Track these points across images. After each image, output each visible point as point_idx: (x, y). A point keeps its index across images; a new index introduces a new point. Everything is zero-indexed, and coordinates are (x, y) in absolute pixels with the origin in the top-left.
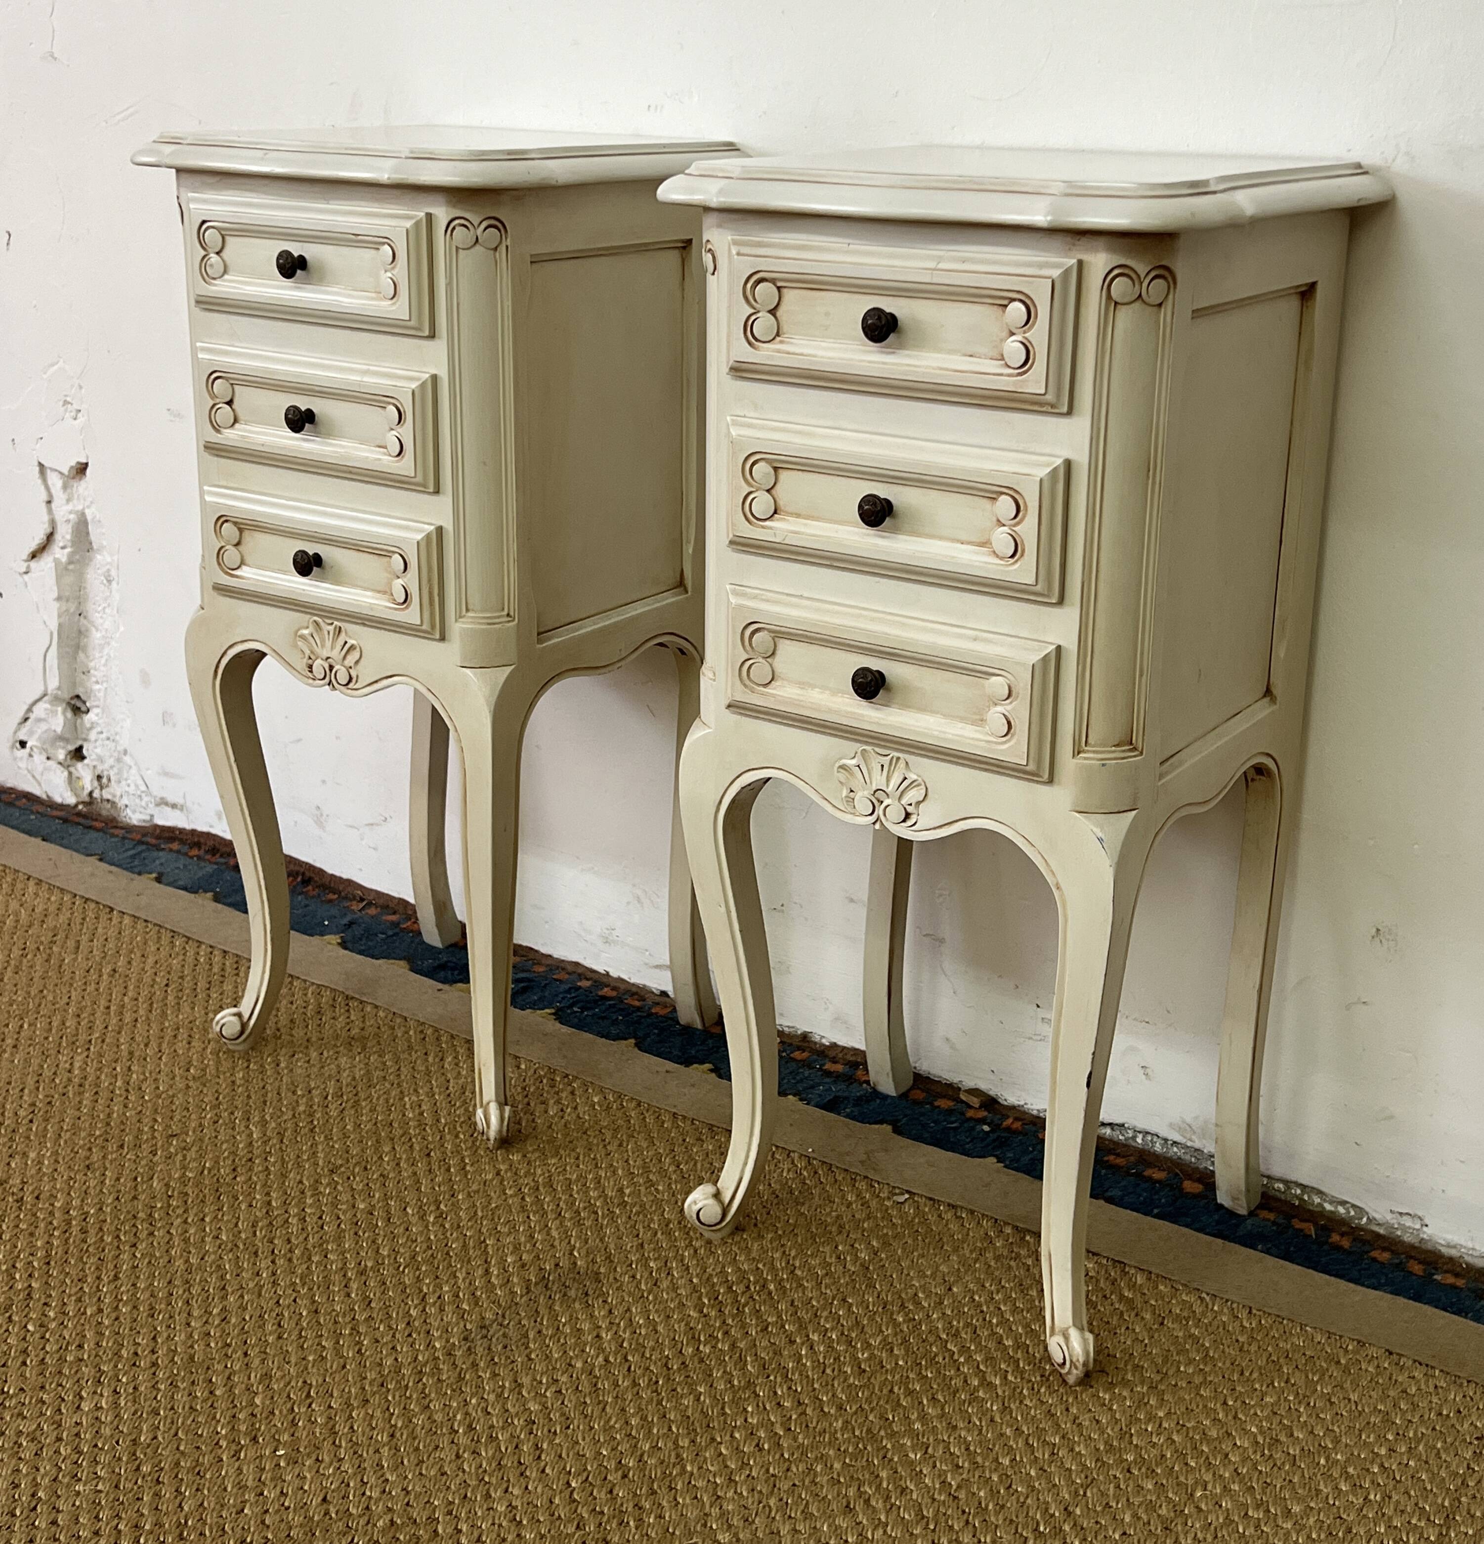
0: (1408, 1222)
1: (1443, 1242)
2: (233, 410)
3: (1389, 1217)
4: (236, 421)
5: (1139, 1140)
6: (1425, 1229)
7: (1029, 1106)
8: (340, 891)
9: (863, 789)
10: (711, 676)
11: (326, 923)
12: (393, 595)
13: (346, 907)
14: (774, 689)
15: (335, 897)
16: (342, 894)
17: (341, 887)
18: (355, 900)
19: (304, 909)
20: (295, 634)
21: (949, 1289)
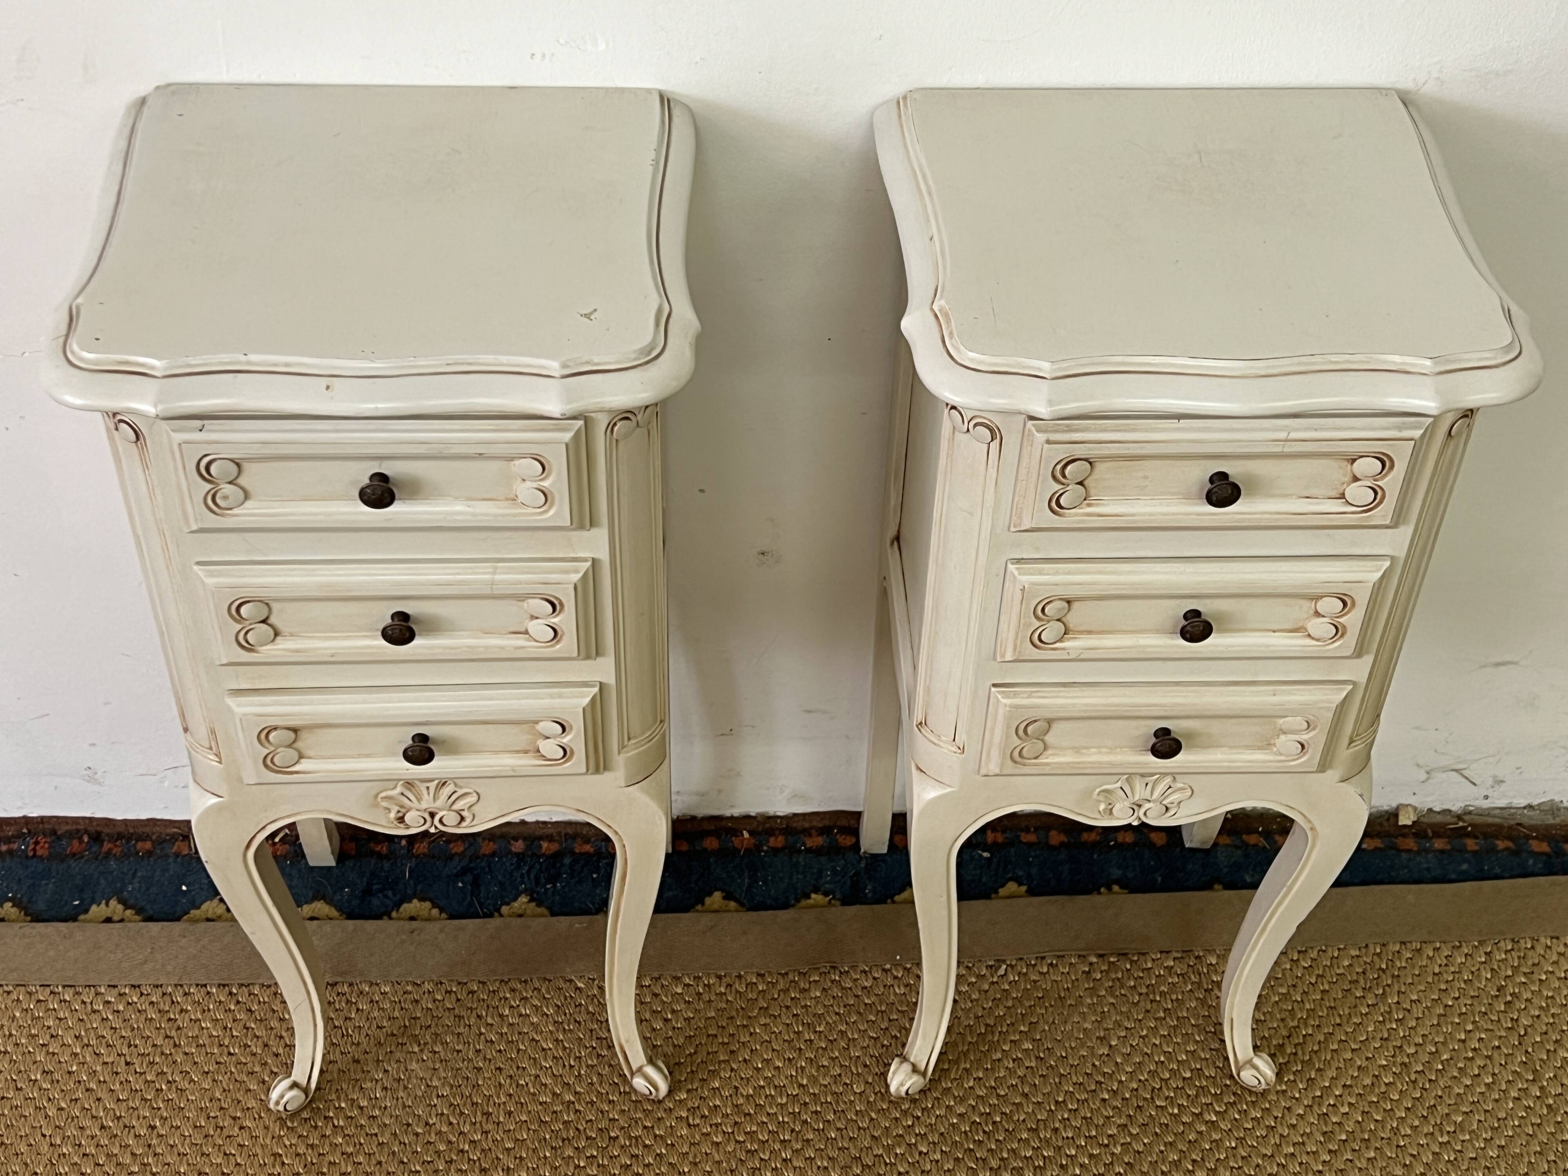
2: (271, 626)
4: (276, 636)
8: (148, 836)
9: (1124, 800)
10: (955, 749)
11: (184, 888)
12: (538, 751)
13: (177, 855)
14: (1047, 758)
15: (148, 845)
16: (154, 838)
17: (147, 830)
18: (177, 840)
19: (136, 880)
20: (376, 796)
21: (1110, 1046)
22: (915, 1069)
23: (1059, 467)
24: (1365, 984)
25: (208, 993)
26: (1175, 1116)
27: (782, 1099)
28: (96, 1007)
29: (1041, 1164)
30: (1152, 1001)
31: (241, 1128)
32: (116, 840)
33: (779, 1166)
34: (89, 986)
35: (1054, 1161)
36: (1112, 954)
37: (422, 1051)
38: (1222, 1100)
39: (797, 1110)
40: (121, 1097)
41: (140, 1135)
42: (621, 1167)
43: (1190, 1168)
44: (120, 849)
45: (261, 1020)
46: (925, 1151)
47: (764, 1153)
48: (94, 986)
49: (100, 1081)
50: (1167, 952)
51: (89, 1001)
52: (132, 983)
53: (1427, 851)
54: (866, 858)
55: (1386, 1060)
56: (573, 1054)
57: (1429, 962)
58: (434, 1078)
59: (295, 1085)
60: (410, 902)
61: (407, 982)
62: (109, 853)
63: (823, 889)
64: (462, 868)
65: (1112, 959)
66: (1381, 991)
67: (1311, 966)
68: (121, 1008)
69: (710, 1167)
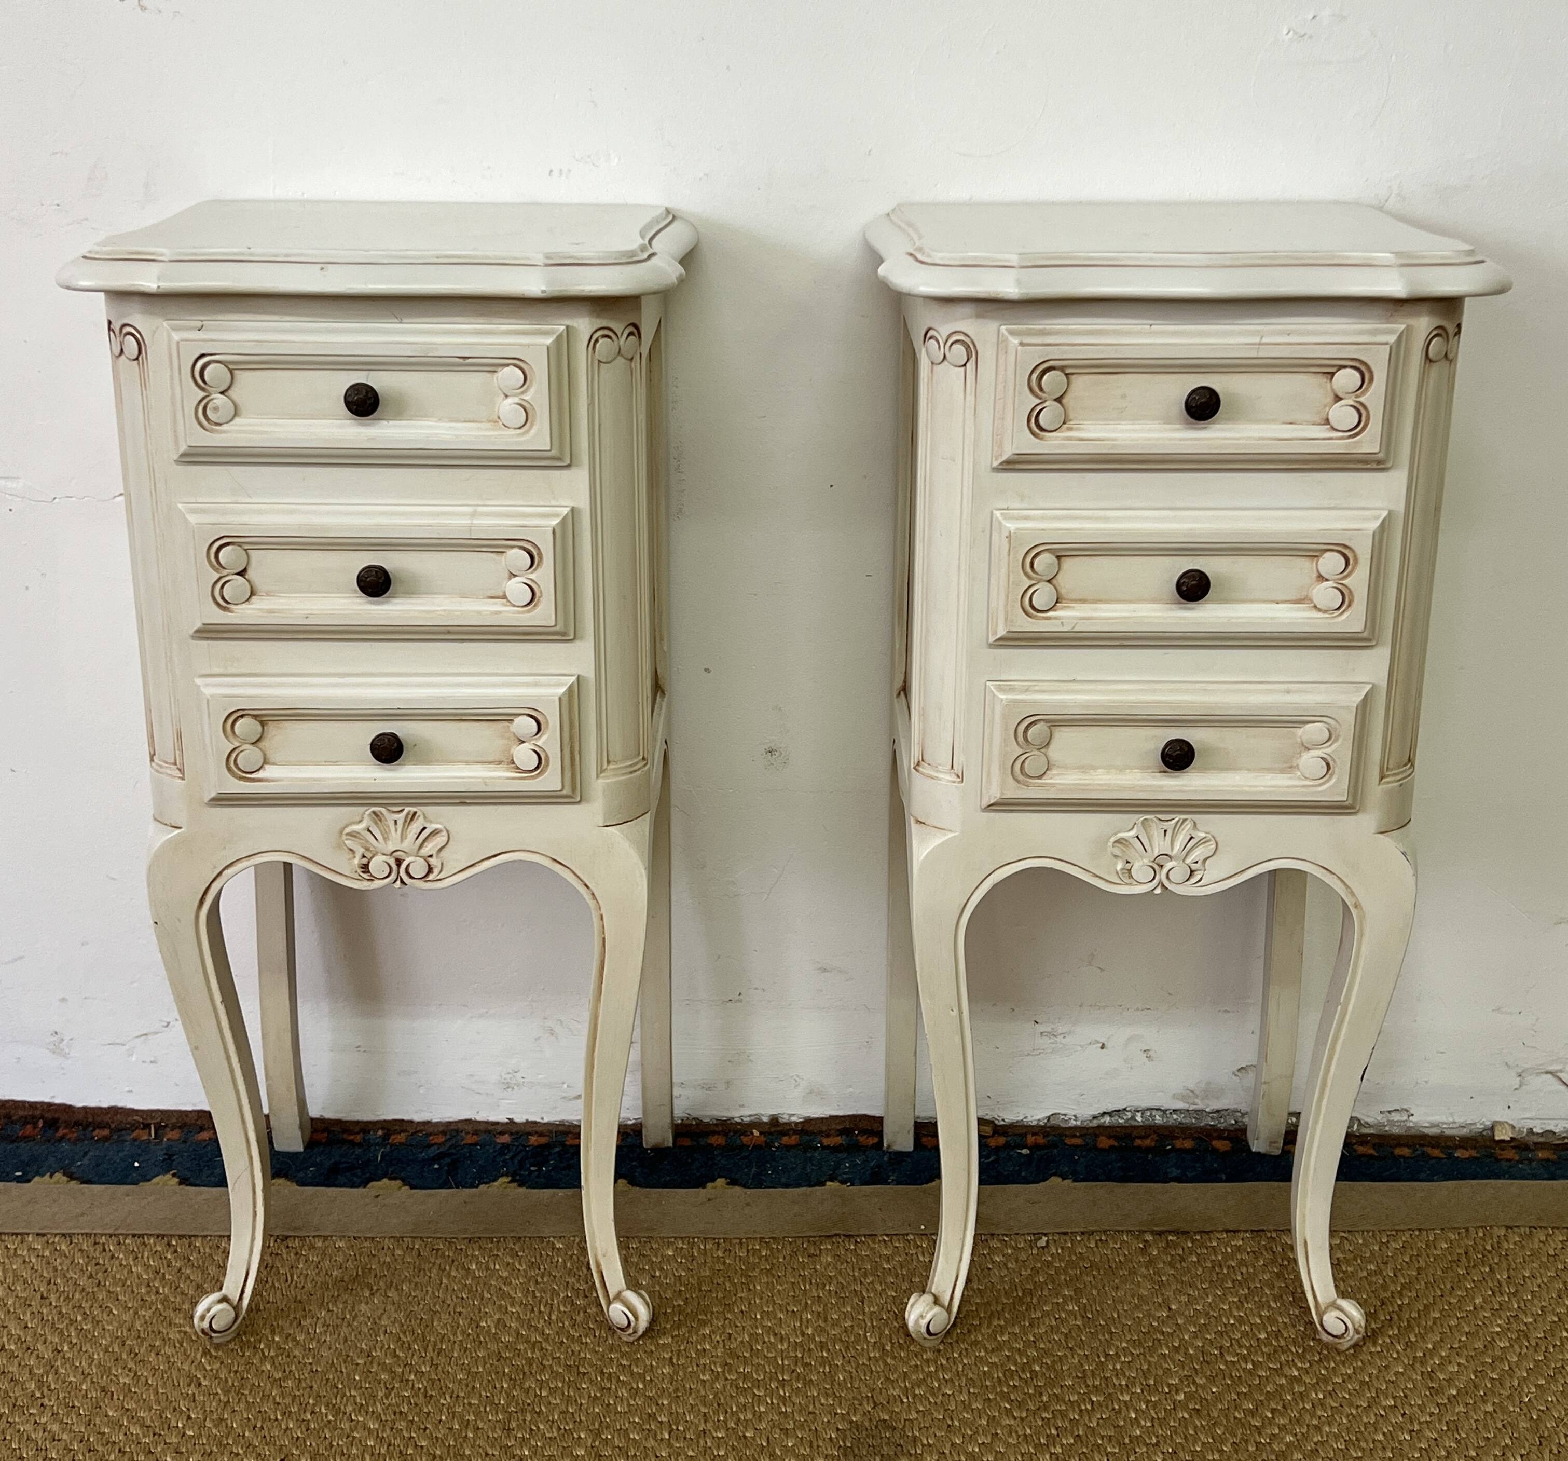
0: (1396, 1117)
1: (1427, 1125)
2: (248, 581)
3: (1380, 1118)
4: (253, 593)
5: (1139, 1118)
6: (1411, 1118)
7: (1029, 1119)
8: (108, 1123)
9: (1142, 857)
10: (954, 778)
11: (136, 1164)
12: (514, 763)
13: (135, 1140)
14: (1051, 778)
15: (106, 1132)
16: (113, 1126)
17: (107, 1119)
18: (137, 1128)
19: (88, 1157)
20: (341, 832)
21: (1170, 1309)
22: (937, 1301)
23: (1035, 376)
24: (1469, 1262)
25: (144, 1243)
26: (1249, 1370)
27: (783, 1345)
28: (19, 1252)
29: (1089, 1407)
30: (1218, 1274)
31: (158, 1354)
32: (73, 1127)
33: (775, 1401)
34: (17, 1234)
35: (1104, 1404)
36: (1170, 1232)
37: (372, 1294)
38: (1305, 1358)
39: (800, 1355)
40: (29, 1325)
41: (43, 1358)
42: (590, 1397)
43: (1270, 1416)
44: (75, 1135)
45: (199, 1267)
46: (950, 1392)
47: (759, 1390)
48: (21, 1234)
49: (9, 1311)
50: (1234, 1232)
51: (13, 1247)
52: (63, 1232)
53: (1530, 1160)
54: (890, 1153)
55: (1499, 1326)
56: (544, 1301)
57: (1541, 1244)
58: (385, 1316)
59: (225, 1299)
60: (379, 1180)
61: (366, 1239)
62: (62, 1138)
63: (840, 1178)
64: (441, 1153)
65: (1170, 1238)
66: (1487, 1269)
67: (1403, 1247)
68: (47, 1253)
69: (694, 1399)
